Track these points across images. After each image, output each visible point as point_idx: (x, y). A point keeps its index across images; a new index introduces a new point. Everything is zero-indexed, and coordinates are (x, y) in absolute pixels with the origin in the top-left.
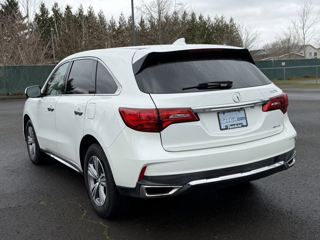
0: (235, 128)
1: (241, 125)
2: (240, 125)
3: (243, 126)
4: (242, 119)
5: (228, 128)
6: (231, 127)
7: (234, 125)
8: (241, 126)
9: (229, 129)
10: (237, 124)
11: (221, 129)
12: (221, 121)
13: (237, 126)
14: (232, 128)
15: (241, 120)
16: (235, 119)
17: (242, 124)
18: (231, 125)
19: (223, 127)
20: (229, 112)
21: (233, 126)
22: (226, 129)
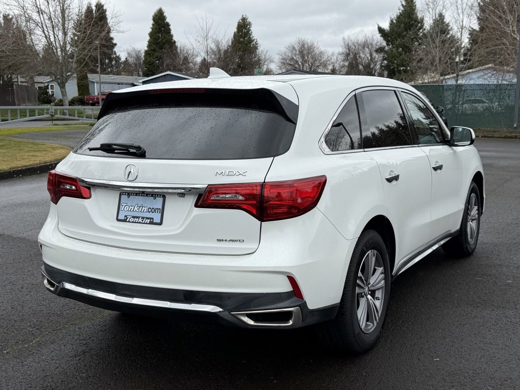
0: (137, 223)
1: (149, 220)
2: (147, 220)
3: (152, 223)
4: (155, 211)
5: (128, 220)
6: (132, 220)
7: (139, 217)
8: (148, 222)
9: (129, 222)
10: (143, 218)
11: (118, 220)
12: (121, 206)
13: (142, 221)
14: (133, 222)
15: (153, 212)
16: (144, 208)
17: (153, 219)
18: (134, 217)
19: (121, 217)
20: (136, 195)
21: (135, 219)
22: (125, 221)
